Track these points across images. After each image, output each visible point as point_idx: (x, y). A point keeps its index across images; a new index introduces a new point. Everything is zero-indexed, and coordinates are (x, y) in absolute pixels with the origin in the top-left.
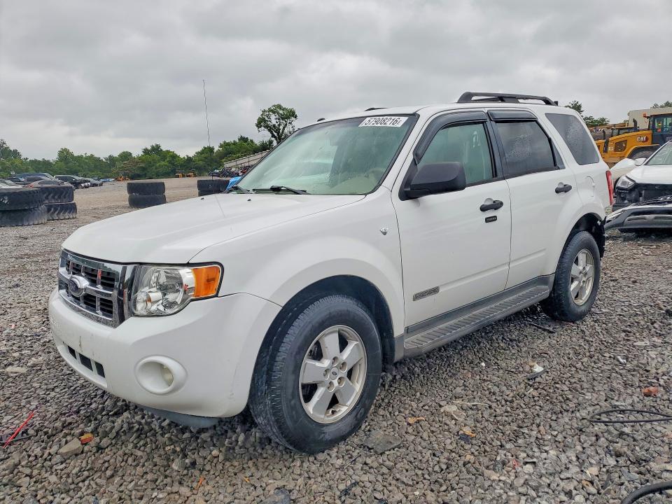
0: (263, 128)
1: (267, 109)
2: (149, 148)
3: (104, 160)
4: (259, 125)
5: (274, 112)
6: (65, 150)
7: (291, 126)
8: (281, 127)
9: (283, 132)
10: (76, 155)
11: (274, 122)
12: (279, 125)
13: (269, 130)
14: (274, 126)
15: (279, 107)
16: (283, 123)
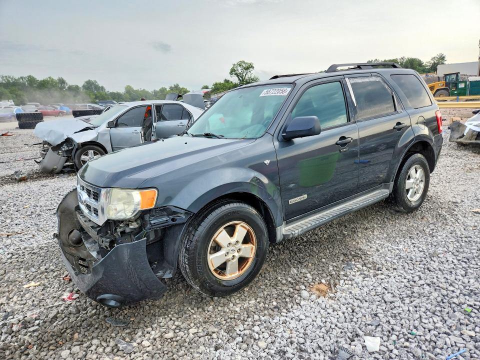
0: (233, 75)
1: (236, 64)
2: (173, 86)
3: (151, 93)
4: (231, 73)
5: (240, 66)
6: (129, 86)
7: (250, 74)
8: (244, 74)
9: (245, 77)
10: (135, 89)
11: (240, 71)
13: (237, 76)
14: (240, 73)
15: (244, 62)
16: (245, 72)
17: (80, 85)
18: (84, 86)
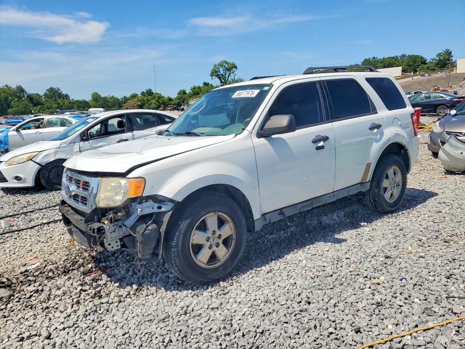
0: (215, 77)
1: (217, 64)
2: (145, 91)
3: (120, 99)
4: (212, 75)
5: (222, 66)
6: (96, 93)
7: (233, 75)
8: (227, 76)
9: (228, 79)
10: (102, 96)
11: (222, 72)
12: (225, 74)
13: (219, 78)
14: (222, 75)
15: (226, 63)
16: (228, 73)
17: (42, 94)
18: (45, 95)
